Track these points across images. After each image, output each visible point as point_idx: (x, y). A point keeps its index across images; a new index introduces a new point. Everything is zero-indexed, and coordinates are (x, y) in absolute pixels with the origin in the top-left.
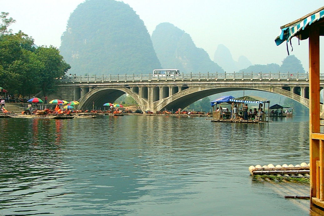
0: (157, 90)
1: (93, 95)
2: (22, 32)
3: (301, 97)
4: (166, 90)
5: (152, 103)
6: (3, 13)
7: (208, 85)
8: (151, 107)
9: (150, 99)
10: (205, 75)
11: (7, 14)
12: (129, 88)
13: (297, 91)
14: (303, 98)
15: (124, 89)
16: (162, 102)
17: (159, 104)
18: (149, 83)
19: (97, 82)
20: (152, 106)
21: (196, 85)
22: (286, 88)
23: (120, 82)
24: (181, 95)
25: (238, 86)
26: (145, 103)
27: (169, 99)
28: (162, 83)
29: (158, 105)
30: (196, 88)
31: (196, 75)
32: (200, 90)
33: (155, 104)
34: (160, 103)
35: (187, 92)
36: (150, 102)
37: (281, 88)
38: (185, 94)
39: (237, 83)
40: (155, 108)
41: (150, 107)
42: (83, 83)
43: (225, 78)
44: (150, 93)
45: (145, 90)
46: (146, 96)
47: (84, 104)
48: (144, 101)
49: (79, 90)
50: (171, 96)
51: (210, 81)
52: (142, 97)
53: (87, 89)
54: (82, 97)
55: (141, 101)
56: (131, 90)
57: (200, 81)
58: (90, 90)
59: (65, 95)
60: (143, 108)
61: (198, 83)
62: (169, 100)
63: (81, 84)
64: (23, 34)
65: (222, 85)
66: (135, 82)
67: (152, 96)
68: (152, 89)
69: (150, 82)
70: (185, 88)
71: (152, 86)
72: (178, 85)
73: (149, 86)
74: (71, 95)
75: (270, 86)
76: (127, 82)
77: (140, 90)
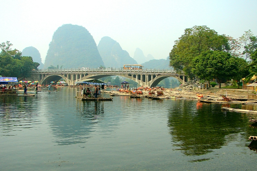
0: (75, 75)
1: (47, 78)
2: (16, 49)
3: (136, 79)
4: (79, 75)
5: (73, 82)
6: (7, 41)
9: (72, 80)
11: (9, 42)
12: (63, 75)
13: (135, 76)
14: (137, 79)
15: (60, 75)
16: (77, 81)
18: (71, 73)
19: (49, 72)
20: (73, 83)
21: (91, 74)
22: (130, 75)
23: (59, 72)
24: (85, 78)
25: (109, 74)
26: (69, 82)
28: (77, 73)
30: (91, 75)
32: (93, 76)
33: (74, 82)
35: (88, 77)
36: (72, 81)
37: (127, 75)
39: (109, 73)
40: (74, 84)
41: (72, 83)
42: (43, 72)
43: (104, 70)
44: (72, 77)
45: (70, 75)
46: (70, 78)
47: (43, 82)
49: (41, 75)
50: (81, 78)
51: (97, 72)
52: (68, 79)
53: (44, 75)
54: (42, 79)
55: (68, 80)
56: (64, 75)
57: (93, 72)
58: (46, 76)
59: (35, 78)
60: (68, 84)
64: (17, 50)
65: (103, 74)
66: (65, 72)
68: (73, 75)
69: (72, 72)
70: (87, 75)
71: (73, 74)
72: (84, 74)
73: (71, 74)
74: (38, 78)
75: (123, 74)
76: (62, 72)
77: (68, 75)
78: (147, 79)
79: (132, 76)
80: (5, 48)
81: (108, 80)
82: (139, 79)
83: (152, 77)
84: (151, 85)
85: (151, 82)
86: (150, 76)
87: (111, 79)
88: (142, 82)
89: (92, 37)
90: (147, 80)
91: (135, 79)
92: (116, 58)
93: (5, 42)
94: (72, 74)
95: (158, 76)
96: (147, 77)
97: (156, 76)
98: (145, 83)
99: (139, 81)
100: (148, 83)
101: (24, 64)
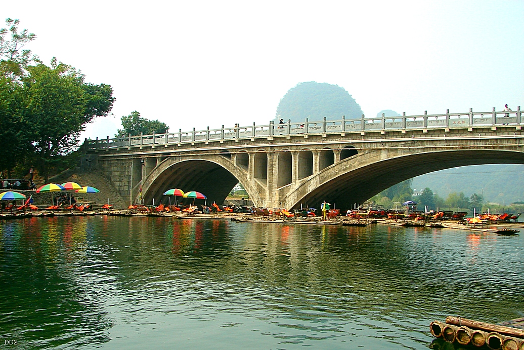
0: (287, 159)
1: (163, 173)
4: (307, 158)
5: (276, 191)
6: (10, 20)
7: (404, 145)
8: (274, 199)
9: (271, 181)
10: (396, 120)
12: (229, 156)
15: (220, 159)
16: (297, 186)
17: (291, 191)
18: (269, 145)
19: (170, 147)
20: (276, 197)
21: (374, 147)
24: (340, 171)
25: (481, 144)
26: (260, 190)
27: (312, 181)
28: (298, 144)
29: (288, 194)
30: (374, 154)
31: (375, 122)
32: (384, 157)
33: (282, 193)
34: (294, 190)
35: (355, 164)
36: (271, 189)
38: (350, 167)
39: (479, 137)
40: (282, 201)
41: (271, 198)
42: (145, 148)
43: (448, 126)
44: (272, 166)
45: (262, 159)
46: (263, 173)
48: (258, 185)
49: (138, 162)
50: (318, 173)
51: (408, 134)
52: (255, 177)
53: (153, 160)
54: (144, 177)
55: (252, 184)
56: (234, 160)
57: (384, 136)
58: (158, 163)
59: (116, 174)
60: (256, 200)
61: (381, 140)
62: (313, 184)
63: (142, 150)
65: (439, 145)
66: (240, 142)
67: (276, 175)
68: (276, 157)
69: (272, 142)
71: (276, 150)
72: (332, 148)
73: (269, 150)
74: (126, 173)
76: (226, 143)
77: (252, 159)
94: (270, 153)
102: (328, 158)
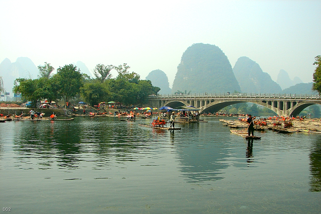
0: (199, 102)
1: (167, 104)
2: (134, 72)
4: (203, 102)
7: (224, 100)
11: (126, 64)
12: (185, 101)
13: (270, 103)
14: (273, 107)
15: (182, 101)
16: (201, 108)
19: (169, 98)
21: (218, 100)
22: (264, 102)
23: (180, 98)
24: (211, 105)
25: (239, 100)
28: (201, 99)
30: (218, 101)
31: (218, 95)
32: (220, 102)
35: (214, 103)
37: (261, 102)
42: (162, 98)
43: (233, 96)
44: (195, 104)
45: (193, 102)
46: (193, 105)
49: (160, 101)
50: (206, 105)
51: (225, 97)
53: (164, 101)
54: (162, 105)
57: (220, 98)
58: (166, 102)
59: (154, 104)
62: (205, 108)
64: (135, 74)
65: (231, 100)
66: (188, 98)
67: (196, 106)
68: (196, 101)
69: (195, 98)
70: (213, 101)
72: (209, 100)
74: (157, 104)
75: (256, 100)
76: (184, 98)
77: (190, 102)
78: (285, 106)
79: (267, 102)
80: (122, 71)
81: (242, 108)
82: (276, 106)
83: (292, 104)
84: (290, 114)
85: (291, 110)
86: (289, 103)
87: (246, 107)
88: (279, 111)
89: (226, 57)
90: (285, 108)
91: (271, 107)
92: (256, 82)
93: (122, 64)
95: (300, 103)
96: (285, 104)
97: (297, 104)
98: (283, 111)
99: (275, 109)
100: (287, 111)
101: (142, 88)
102: (208, 102)
